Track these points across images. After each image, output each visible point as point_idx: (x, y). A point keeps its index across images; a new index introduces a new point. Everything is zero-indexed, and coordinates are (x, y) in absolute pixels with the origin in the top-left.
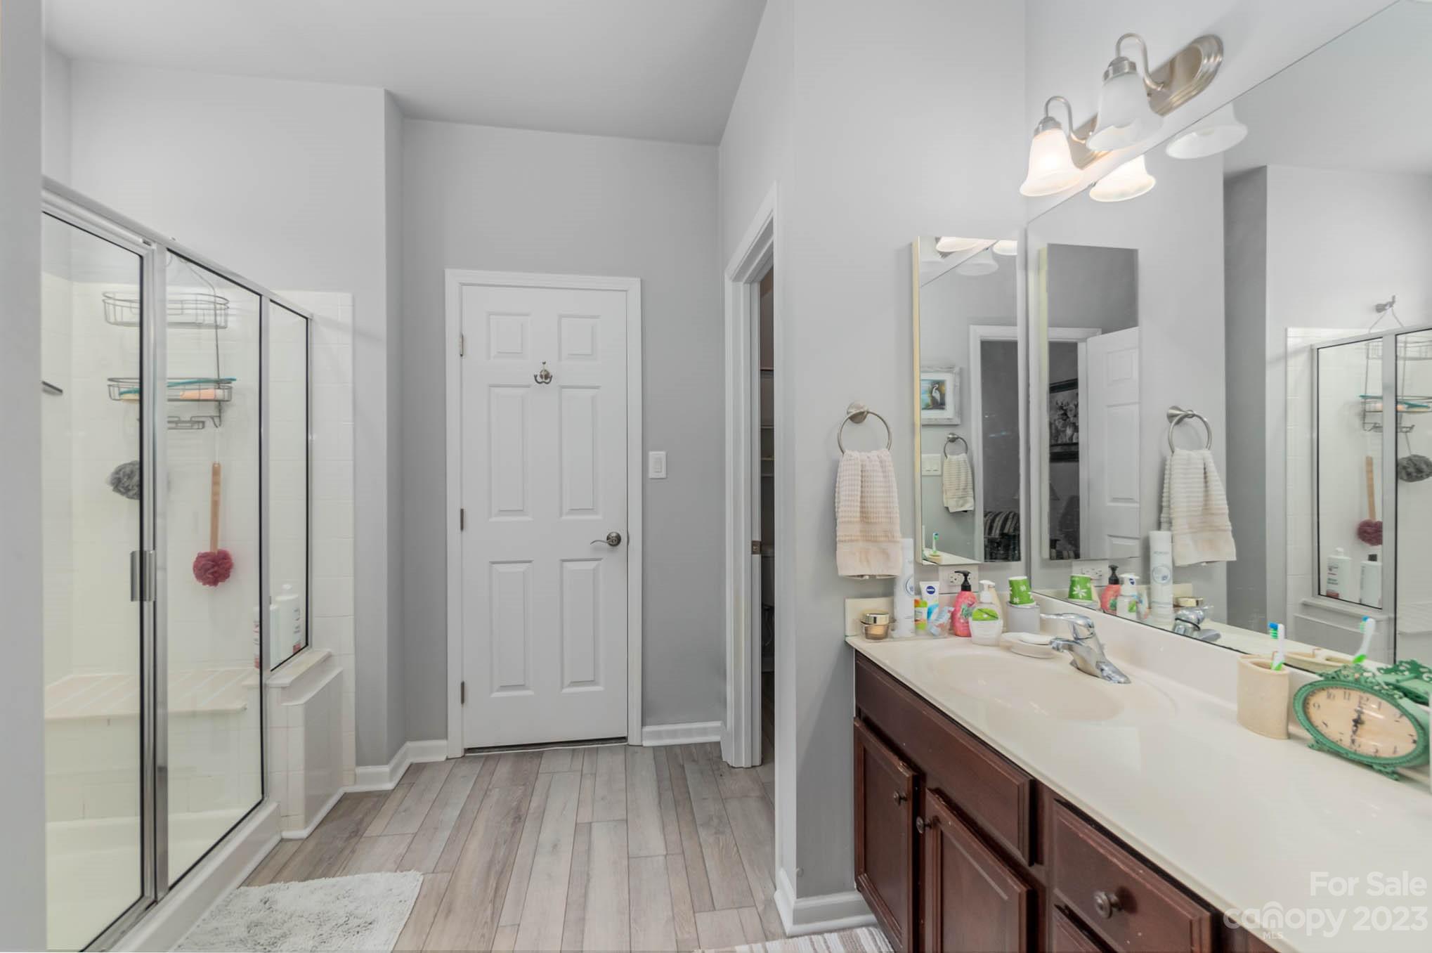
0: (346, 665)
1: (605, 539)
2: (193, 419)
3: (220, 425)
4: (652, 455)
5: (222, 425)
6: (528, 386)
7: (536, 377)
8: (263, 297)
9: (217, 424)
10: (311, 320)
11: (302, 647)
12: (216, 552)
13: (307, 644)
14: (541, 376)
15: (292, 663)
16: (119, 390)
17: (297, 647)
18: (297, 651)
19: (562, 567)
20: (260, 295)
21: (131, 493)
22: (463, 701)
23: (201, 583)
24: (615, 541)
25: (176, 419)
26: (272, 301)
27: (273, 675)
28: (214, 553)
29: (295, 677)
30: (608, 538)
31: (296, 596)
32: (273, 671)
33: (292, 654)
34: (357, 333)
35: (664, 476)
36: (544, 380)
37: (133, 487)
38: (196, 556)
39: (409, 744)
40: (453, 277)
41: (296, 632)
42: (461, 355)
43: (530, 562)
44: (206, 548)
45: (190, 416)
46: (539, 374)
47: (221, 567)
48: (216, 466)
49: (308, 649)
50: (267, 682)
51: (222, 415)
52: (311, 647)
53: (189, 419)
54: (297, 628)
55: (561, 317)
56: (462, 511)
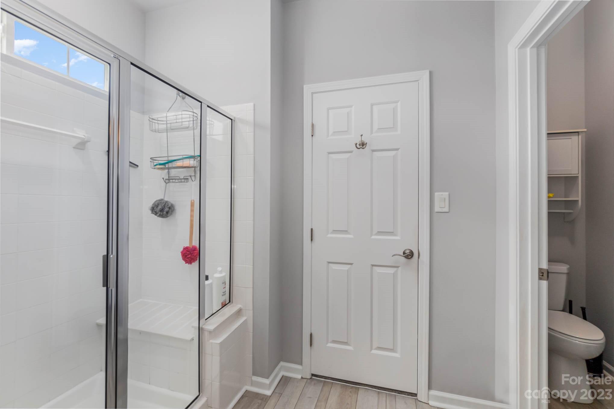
0: (247, 316)
1: (402, 254)
2: (185, 177)
3: (195, 181)
4: (437, 195)
5: (196, 180)
6: (351, 152)
7: (356, 144)
8: (202, 103)
9: (193, 179)
10: (234, 120)
11: (227, 303)
12: (191, 247)
13: (230, 301)
14: (360, 145)
15: (219, 314)
16: (154, 164)
17: (223, 303)
18: (224, 305)
19: (372, 270)
20: (201, 102)
21: (158, 214)
22: (311, 345)
23: (185, 263)
24: (409, 255)
25: (178, 178)
26: (208, 106)
27: (207, 322)
28: (190, 248)
29: (218, 324)
30: (404, 253)
31: (223, 274)
32: (206, 320)
33: (221, 307)
34: (256, 125)
35: (447, 211)
36: (361, 147)
37: (158, 212)
38: (183, 248)
39: (282, 364)
40: (308, 89)
41: (223, 295)
42: (312, 136)
43: (351, 264)
44: (187, 245)
45: (183, 176)
46: (358, 144)
47: (192, 255)
48: (193, 201)
49: (230, 305)
50: (203, 327)
51: (196, 175)
52: (232, 302)
53: (183, 178)
54: (224, 293)
55: (372, 105)
56: (312, 229)
